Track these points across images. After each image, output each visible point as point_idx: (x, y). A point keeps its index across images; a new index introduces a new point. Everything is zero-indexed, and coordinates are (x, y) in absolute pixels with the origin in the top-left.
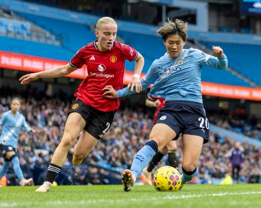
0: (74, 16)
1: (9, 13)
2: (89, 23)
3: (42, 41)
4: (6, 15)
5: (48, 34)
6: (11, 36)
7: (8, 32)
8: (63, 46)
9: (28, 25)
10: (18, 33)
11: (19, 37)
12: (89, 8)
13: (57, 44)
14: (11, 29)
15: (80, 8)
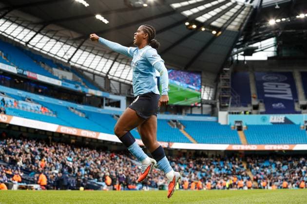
0: (60, 102)
1: (30, 100)
2: (68, 106)
3: (47, 114)
4: (29, 101)
5: (50, 111)
6: (33, 111)
7: (31, 109)
8: (58, 117)
9: (40, 106)
10: (36, 110)
11: (36, 112)
12: (66, 98)
13: (54, 116)
14: (32, 108)
15: (62, 98)
